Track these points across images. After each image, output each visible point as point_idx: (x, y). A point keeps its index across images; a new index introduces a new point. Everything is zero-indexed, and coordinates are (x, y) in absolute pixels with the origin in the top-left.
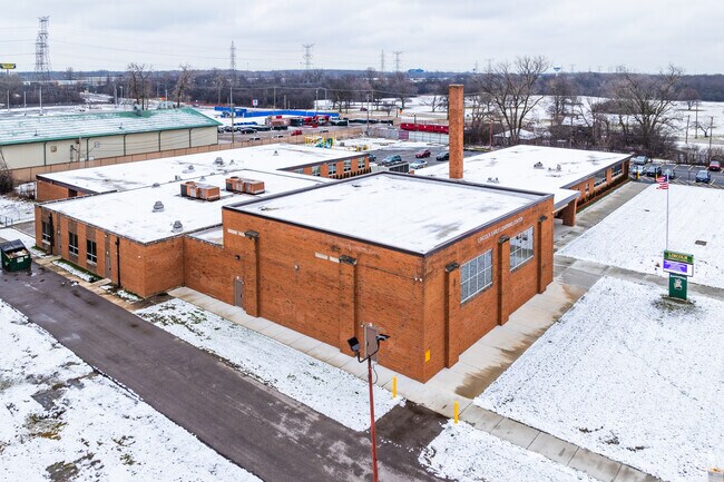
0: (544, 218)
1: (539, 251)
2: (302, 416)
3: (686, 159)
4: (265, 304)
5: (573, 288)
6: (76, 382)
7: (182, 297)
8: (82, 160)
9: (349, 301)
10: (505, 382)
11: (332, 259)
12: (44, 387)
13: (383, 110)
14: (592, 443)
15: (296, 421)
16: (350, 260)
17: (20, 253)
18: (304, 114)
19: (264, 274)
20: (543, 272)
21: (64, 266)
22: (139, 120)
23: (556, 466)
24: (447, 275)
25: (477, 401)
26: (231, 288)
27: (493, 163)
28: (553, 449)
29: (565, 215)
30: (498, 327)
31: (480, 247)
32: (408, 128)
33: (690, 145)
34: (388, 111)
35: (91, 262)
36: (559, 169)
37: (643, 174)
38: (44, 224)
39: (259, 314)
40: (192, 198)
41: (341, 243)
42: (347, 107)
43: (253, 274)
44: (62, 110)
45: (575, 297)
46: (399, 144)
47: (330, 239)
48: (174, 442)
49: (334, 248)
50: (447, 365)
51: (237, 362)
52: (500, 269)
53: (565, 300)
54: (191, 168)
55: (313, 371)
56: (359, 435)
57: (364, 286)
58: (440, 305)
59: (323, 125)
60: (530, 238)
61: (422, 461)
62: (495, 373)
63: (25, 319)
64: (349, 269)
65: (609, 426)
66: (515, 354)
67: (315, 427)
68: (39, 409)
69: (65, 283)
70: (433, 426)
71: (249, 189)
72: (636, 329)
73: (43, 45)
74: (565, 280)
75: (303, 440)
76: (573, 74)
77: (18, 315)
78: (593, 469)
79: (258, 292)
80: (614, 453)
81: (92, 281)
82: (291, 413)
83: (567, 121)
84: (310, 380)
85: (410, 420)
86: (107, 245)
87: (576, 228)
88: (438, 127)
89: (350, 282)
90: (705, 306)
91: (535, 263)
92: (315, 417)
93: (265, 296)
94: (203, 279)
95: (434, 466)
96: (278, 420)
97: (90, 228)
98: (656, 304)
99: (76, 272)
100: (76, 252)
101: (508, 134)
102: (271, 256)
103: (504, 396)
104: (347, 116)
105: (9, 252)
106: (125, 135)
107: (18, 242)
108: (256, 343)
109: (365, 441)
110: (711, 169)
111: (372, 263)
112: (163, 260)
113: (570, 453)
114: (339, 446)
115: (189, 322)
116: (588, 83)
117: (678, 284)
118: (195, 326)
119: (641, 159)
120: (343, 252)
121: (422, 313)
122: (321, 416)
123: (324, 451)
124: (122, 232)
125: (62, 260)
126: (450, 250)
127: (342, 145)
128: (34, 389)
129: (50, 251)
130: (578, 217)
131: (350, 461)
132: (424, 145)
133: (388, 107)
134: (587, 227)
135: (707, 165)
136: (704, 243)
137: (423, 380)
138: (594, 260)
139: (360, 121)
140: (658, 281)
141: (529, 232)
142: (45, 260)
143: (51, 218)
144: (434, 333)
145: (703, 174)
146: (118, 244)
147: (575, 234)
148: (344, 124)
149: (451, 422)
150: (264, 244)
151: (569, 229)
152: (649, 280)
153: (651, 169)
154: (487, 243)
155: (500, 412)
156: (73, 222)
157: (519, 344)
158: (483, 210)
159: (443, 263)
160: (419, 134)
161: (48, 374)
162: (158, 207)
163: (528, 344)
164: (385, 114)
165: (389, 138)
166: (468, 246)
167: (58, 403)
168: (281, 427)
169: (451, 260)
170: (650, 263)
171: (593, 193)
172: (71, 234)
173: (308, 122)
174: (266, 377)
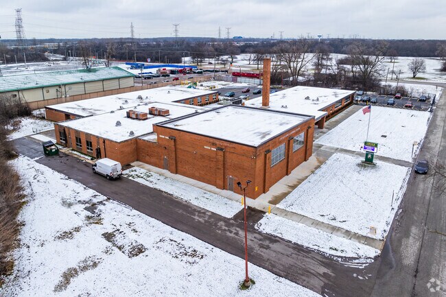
0: (309, 127)
1: (307, 142)
2: (204, 213)
3: (384, 92)
4: (179, 168)
5: (321, 159)
6: (101, 203)
7: (138, 166)
8: (63, 96)
9: (221, 166)
10: (289, 198)
11: (212, 149)
12: (87, 205)
13: (222, 64)
14: (325, 220)
15: (202, 215)
16: (222, 149)
17: (53, 147)
18: (177, 66)
19: (178, 155)
20: (308, 152)
21: (75, 153)
22: (91, 74)
23: (310, 228)
24: (266, 155)
25: (278, 206)
26: (162, 162)
27: (284, 97)
28: (309, 222)
29: (320, 124)
30: (286, 176)
31: (280, 142)
32: (237, 75)
33: (388, 83)
34: (224, 64)
35: (89, 151)
36: (318, 100)
37: (361, 100)
38: (60, 132)
39: (176, 173)
40: (134, 119)
41: (217, 142)
42: (201, 62)
43: (173, 155)
44: (38, 65)
45: (322, 162)
46: (232, 85)
47: (212, 140)
48: (152, 224)
49: (214, 144)
50: (264, 192)
51: (171, 193)
52: (288, 151)
53: (316, 164)
54: (126, 101)
55: (205, 195)
56: (229, 219)
57: (228, 161)
58: (262, 168)
59: (189, 73)
60: (303, 137)
61: (256, 228)
62: (285, 195)
63: (67, 177)
64: (221, 153)
65: (332, 214)
66: (294, 187)
67: (210, 217)
68: (89, 214)
69: (79, 161)
70: (260, 215)
71: (161, 113)
72: (348, 176)
73: (20, 26)
74: (318, 155)
75: (206, 221)
76: (329, 39)
77: (63, 176)
78: (325, 229)
79: (176, 163)
80: (333, 223)
81: (92, 159)
82: (199, 212)
83: (323, 71)
84: (205, 199)
85: (250, 213)
86: (98, 143)
87: (324, 130)
88: (253, 74)
89: (222, 159)
90: (381, 165)
91: (304, 148)
92: (209, 214)
93: (179, 165)
94: (147, 158)
95: (261, 229)
96: (194, 215)
97: (88, 135)
98: (359, 165)
99: (82, 156)
100: (81, 146)
101: (291, 79)
102: (182, 147)
103: (289, 203)
104: (202, 68)
105: (48, 147)
106: (85, 83)
107: (50, 142)
108: (177, 185)
109: (231, 221)
110: (396, 98)
111: (232, 150)
112: (128, 150)
113: (316, 223)
114: (221, 223)
115: (145, 177)
116: (337, 45)
117: (370, 156)
118: (148, 179)
119: (361, 92)
120: (218, 146)
121: (255, 171)
122: (212, 213)
123: (216, 225)
124: (104, 136)
125: (73, 150)
126: (267, 145)
127: (202, 85)
128: (84, 206)
129: (66, 146)
130: (326, 124)
131: (227, 228)
132: (245, 85)
133: (224, 62)
134: (330, 129)
135: (394, 95)
136: (385, 136)
137: (254, 199)
138: (331, 145)
139: (209, 71)
140: (360, 154)
141: (302, 134)
142: (64, 150)
143: (64, 130)
144: (259, 179)
145: (391, 100)
146: (104, 142)
147: (324, 133)
148: (201, 73)
149: (267, 214)
150: (178, 142)
151: (321, 130)
152: (357, 154)
153: (365, 98)
154: (283, 140)
155: (287, 209)
156: (77, 132)
157: (295, 183)
158: (281, 125)
159: (264, 150)
160: (243, 79)
161: (87, 200)
162: (118, 124)
163: (300, 183)
164: (223, 66)
165: (226, 81)
166: (275, 142)
167: (96, 211)
168: (196, 218)
169: (267, 148)
170: (358, 147)
171: (334, 112)
172: (77, 138)
173: (181, 72)
174: (186, 199)
